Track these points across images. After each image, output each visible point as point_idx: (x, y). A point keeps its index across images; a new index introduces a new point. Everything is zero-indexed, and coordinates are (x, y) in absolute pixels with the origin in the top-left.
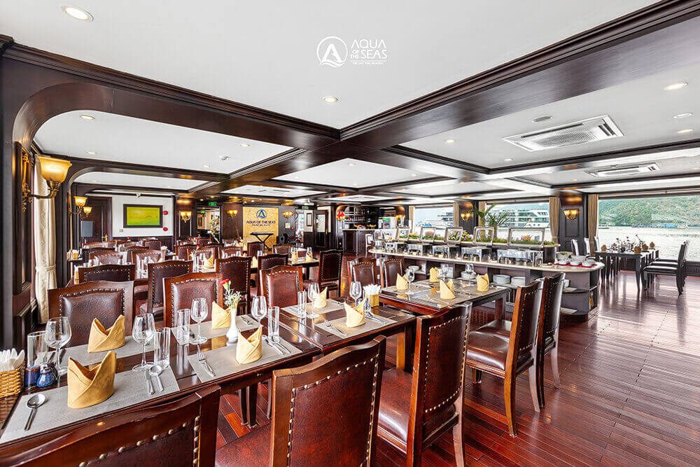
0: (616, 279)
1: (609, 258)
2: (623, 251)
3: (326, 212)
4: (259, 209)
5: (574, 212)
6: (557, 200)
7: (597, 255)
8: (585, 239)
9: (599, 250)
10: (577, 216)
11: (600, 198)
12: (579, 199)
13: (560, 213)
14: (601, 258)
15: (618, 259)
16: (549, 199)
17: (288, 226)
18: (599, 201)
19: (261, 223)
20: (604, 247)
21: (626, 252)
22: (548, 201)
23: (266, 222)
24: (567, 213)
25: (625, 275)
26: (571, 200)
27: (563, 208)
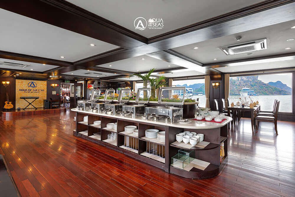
0: (239, 123)
1: (235, 111)
2: (243, 107)
3: (81, 85)
4: (30, 81)
5: (217, 84)
6: (209, 77)
7: (229, 109)
8: (222, 99)
9: (230, 106)
10: (219, 86)
11: (230, 76)
12: (219, 76)
13: (211, 84)
14: (231, 111)
15: (240, 111)
16: (205, 77)
17: (54, 93)
18: (230, 78)
19: (32, 91)
20: (232, 104)
21: (245, 107)
22: (204, 78)
23: (36, 90)
24: (214, 84)
25: (244, 121)
26: (216, 77)
27: (212, 82)
